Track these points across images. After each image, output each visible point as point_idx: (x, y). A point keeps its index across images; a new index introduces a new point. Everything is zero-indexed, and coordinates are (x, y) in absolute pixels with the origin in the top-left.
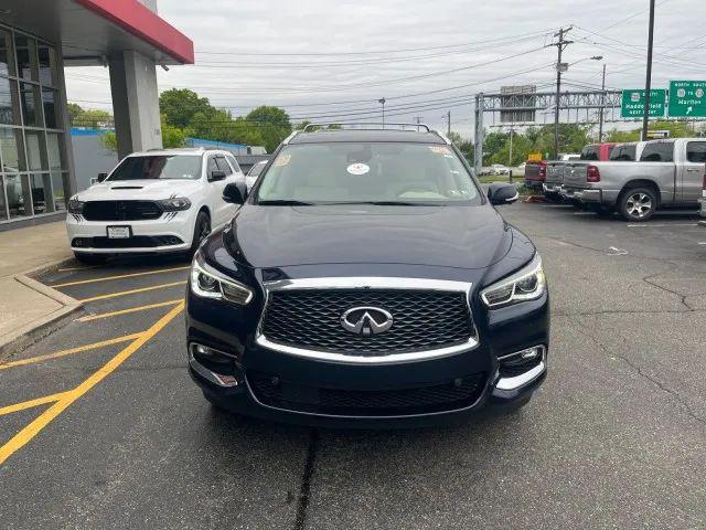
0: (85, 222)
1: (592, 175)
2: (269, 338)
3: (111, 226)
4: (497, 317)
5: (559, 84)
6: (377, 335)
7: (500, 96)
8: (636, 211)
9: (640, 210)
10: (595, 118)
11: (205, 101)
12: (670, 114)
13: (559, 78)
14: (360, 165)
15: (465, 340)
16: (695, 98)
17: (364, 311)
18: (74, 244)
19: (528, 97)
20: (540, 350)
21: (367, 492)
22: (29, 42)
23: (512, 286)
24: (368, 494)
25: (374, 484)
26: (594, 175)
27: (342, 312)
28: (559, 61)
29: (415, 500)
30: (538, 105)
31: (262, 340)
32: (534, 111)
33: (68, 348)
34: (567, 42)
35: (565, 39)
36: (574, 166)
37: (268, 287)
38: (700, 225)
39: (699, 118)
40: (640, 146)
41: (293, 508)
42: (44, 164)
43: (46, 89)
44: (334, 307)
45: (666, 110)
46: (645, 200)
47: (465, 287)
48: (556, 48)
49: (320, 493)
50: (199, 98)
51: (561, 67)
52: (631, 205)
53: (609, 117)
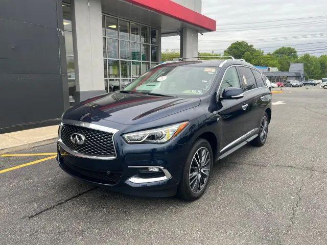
6: (80, 145)
11: (251, 46)
17: (76, 135)
47: (114, 131)
50: (249, 45)
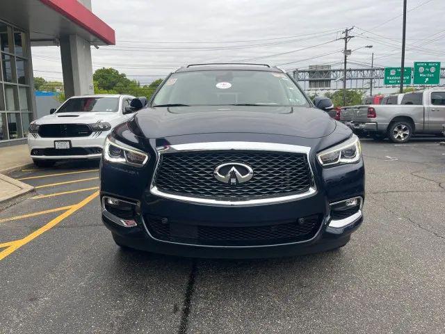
0: (40, 139)
1: (371, 113)
2: (160, 189)
3: (57, 141)
4: (328, 174)
5: (345, 63)
6: (241, 185)
7: (309, 72)
8: (399, 137)
9: (402, 136)
10: (368, 86)
11: (123, 75)
12: (415, 83)
13: (346, 60)
14: (225, 83)
15: (306, 190)
16: (430, 72)
17: (231, 166)
18: (32, 154)
19: (326, 72)
20: (359, 201)
21: (234, 305)
22: (9, 29)
23: (338, 152)
24: (235, 306)
25: (239, 299)
26: (372, 113)
27: (215, 167)
28: (346, 48)
29: (269, 310)
30: (332, 77)
31: (154, 190)
32: (330, 80)
33: (21, 215)
34: (350, 37)
35: (349, 35)
36: (359, 108)
37: (159, 151)
38: (441, 144)
39: (433, 85)
40: (400, 97)
41: (178, 316)
42: (17, 107)
43: (19, 59)
44: (209, 164)
45: (412, 80)
46: (405, 130)
47: (306, 150)
48: (344, 41)
49: (199, 305)
50: (120, 73)
51: (347, 52)
52: (396, 132)
53: (376, 85)
